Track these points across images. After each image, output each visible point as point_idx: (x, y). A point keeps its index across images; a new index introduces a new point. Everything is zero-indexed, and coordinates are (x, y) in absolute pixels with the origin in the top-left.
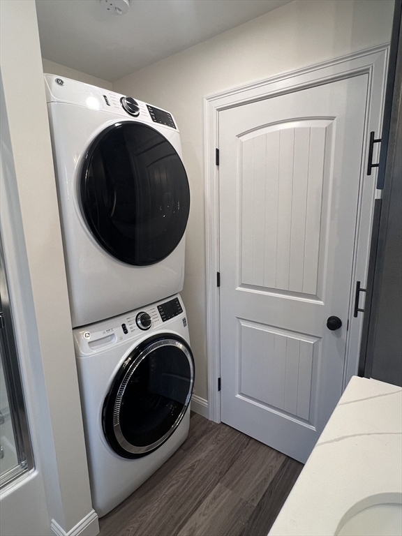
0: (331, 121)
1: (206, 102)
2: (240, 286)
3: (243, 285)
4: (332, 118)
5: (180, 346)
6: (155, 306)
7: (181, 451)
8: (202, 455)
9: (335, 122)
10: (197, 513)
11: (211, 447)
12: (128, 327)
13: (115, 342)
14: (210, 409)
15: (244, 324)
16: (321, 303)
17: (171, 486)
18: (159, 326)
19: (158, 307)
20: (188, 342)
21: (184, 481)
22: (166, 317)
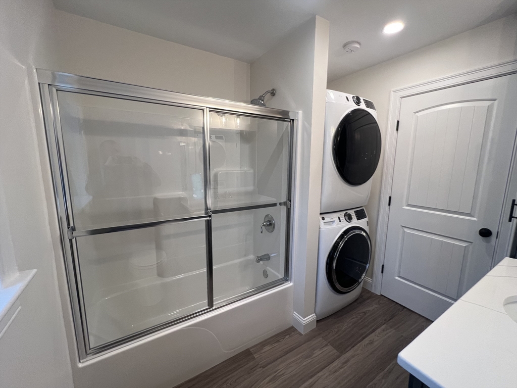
0: (493, 102)
1: (392, 93)
2: (406, 206)
3: (409, 205)
4: (495, 100)
5: (364, 234)
6: (353, 211)
7: (355, 303)
8: (371, 309)
9: (496, 102)
10: (373, 334)
11: (376, 306)
12: (341, 219)
13: (335, 225)
14: (374, 284)
15: (407, 230)
16: (475, 219)
17: (353, 318)
18: (355, 222)
19: (355, 211)
20: (368, 233)
21: (361, 318)
22: (359, 218)
